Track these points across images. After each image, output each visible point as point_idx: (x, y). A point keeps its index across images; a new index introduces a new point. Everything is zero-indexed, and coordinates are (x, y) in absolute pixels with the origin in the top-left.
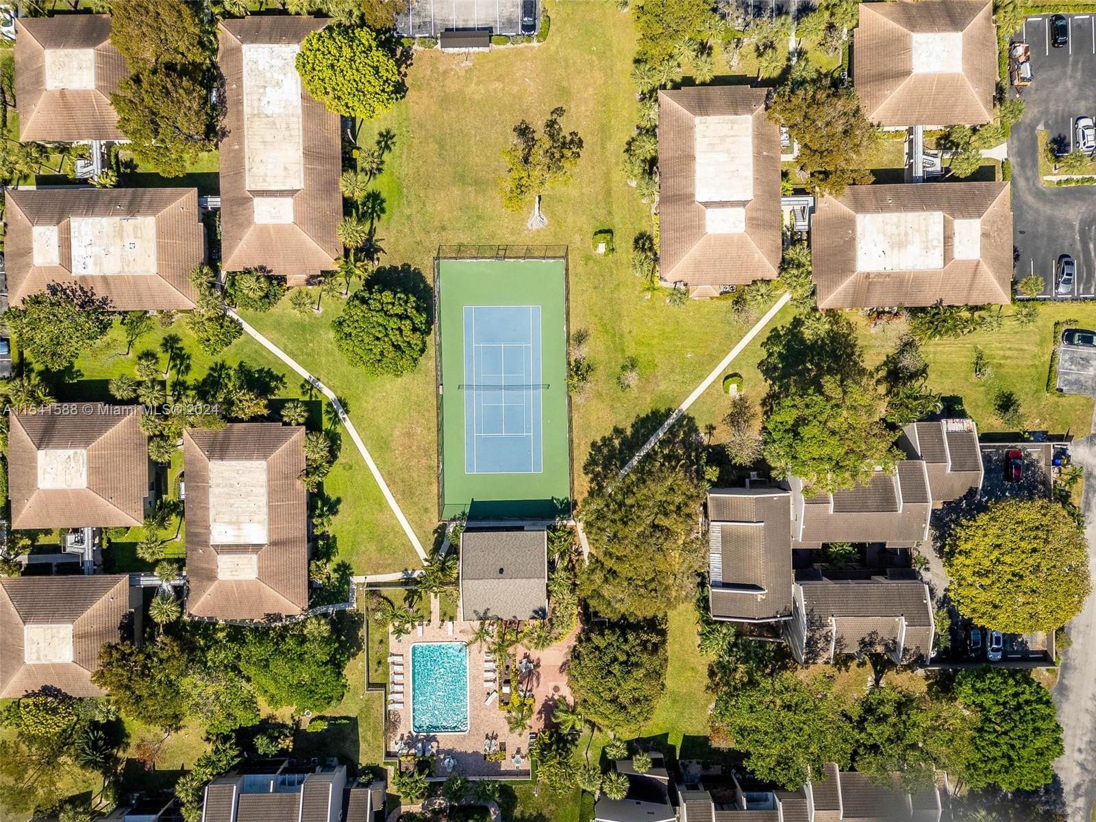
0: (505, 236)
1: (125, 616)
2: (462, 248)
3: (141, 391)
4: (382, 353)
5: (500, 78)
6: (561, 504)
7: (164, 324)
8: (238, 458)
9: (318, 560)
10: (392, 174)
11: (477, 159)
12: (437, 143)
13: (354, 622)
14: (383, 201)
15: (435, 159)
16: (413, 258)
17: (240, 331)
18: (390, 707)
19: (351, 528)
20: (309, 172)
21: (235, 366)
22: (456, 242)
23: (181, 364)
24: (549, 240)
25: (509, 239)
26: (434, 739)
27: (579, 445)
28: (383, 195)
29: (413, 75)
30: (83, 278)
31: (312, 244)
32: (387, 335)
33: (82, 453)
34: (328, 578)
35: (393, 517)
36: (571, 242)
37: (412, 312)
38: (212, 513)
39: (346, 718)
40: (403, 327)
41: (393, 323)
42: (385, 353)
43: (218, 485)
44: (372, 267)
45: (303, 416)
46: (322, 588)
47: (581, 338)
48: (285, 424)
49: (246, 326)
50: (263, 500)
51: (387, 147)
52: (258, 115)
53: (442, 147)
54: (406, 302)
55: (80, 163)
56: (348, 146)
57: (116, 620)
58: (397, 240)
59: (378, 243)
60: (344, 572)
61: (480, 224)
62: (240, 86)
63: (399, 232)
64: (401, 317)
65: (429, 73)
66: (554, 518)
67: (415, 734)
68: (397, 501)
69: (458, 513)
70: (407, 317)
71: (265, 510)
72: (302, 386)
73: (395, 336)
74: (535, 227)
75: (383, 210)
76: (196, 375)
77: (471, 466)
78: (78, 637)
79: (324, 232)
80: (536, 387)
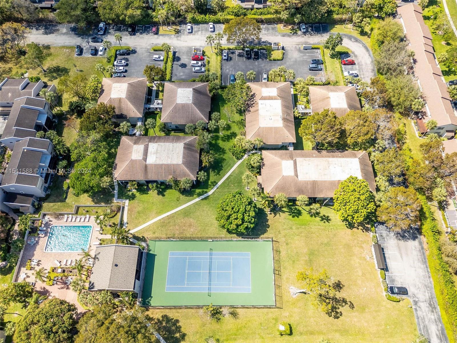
0: (285, 275)
1: (126, 116)
2: (278, 253)
3: (213, 121)
4: (226, 210)
5: (364, 274)
6: (147, 302)
7: (241, 132)
8: (184, 153)
9: (137, 185)
10: (311, 221)
11: (322, 261)
12: (328, 242)
13: (108, 201)
14: (298, 217)
15: (320, 241)
16: (272, 229)
17: (238, 159)
18: (66, 216)
19: (150, 201)
20: (306, 183)
21: (224, 157)
22: (281, 250)
23: (225, 138)
24: (285, 298)
25: (284, 276)
26: (46, 235)
27: (178, 313)
28: (300, 217)
29: (358, 232)
30: (258, 104)
31: (274, 184)
32: (234, 212)
33: (191, 102)
34: (129, 191)
35: (153, 218)
36: (284, 310)
37: (245, 225)
38: (162, 144)
39: (66, 198)
40: (238, 220)
41: (240, 215)
42: (226, 212)
43: (173, 146)
44: (267, 210)
45: (200, 179)
46: (126, 187)
47: (234, 314)
48: (198, 172)
49: (240, 161)
50: (165, 162)
51: (323, 219)
52: (329, 163)
53: (326, 244)
54: (250, 222)
55: (303, 107)
56: (322, 202)
57: (125, 113)
58: (280, 222)
59: (278, 214)
60: (131, 197)
61: (291, 262)
62: (340, 157)
63: (284, 223)
64: (243, 219)
65: (361, 239)
66: (142, 298)
67: (50, 227)
68: (160, 220)
69: (151, 248)
70: (243, 223)
71: (161, 163)
72: (215, 182)
73: (234, 216)
74: (291, 290)
75: (293, 217)
76: (221, 143)
77: (173, 254)
78: (120, 100)
79: (281, 188)
80: (209, 289)
